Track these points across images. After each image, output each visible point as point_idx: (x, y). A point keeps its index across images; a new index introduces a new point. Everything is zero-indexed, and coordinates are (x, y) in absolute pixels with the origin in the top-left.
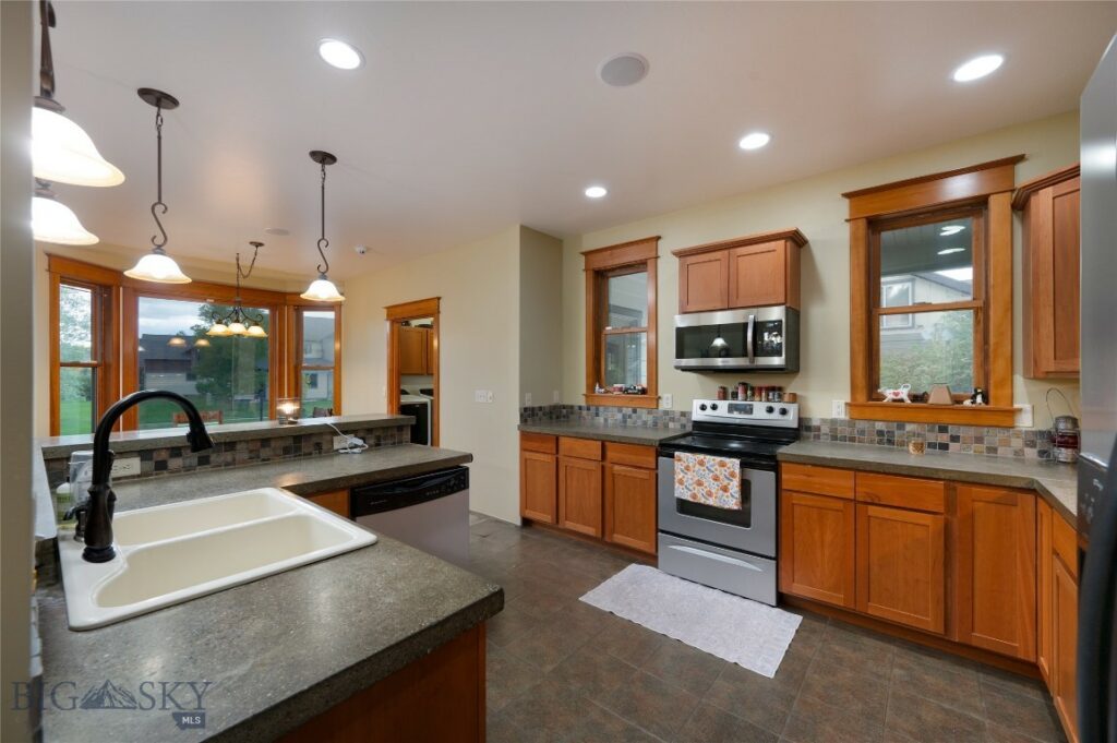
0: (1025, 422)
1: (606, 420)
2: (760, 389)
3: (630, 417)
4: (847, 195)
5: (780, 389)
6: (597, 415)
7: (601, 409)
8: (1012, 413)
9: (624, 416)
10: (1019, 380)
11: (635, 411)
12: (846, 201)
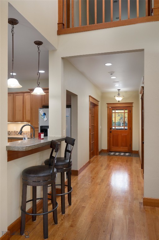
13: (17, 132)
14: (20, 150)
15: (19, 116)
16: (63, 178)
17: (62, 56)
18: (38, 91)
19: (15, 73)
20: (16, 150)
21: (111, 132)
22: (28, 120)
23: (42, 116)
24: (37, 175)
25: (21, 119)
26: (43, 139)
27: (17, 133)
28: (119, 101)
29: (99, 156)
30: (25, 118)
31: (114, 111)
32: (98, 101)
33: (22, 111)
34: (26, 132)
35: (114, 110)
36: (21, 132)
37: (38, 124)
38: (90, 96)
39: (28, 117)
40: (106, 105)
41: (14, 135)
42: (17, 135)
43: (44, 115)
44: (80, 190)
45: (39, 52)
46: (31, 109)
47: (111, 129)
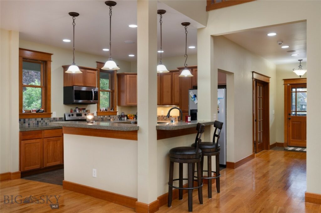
0: (118, 114)
1: (29, 124)
2: (81, 109)
3: (40, 122)
4: (97, 62)
5: (84, 109)
6: (24, 123)
7: (27, 120)
8: (116, 112)
9: (38, 122)
10: (117, 106)
11: (42, 119)
12: (96, 63)
13: (165, 116)
14: (167, 129)
15: (167, 98)
16: (209, 161)
17: (212, 34)
18: (186, 73)
19: (163, 50)
20: (164, 129)
21: (289, 119)
22: (176, 103)
23: (192, 98)
24: (182, 153)
25: (170, 102)
26: (190, 122)
27: (165, 118)
28: (300, 76)
29: (270, 150)
30: (173, 100)
31: (294, 90)
32: (269, 78)
33: (170, 93)
34: (175, 116)
35: (294, 88)
36: (169, 116)
37: (188, 108)
38: (253, 72)
39: (177, 100)
40: (283, 82)
41: (162, 120)
42: (165, 120)
43: (194, 98)
44: (233, 182)
45: (186, 34)
46: (181, 90)
47: (290, 114)
